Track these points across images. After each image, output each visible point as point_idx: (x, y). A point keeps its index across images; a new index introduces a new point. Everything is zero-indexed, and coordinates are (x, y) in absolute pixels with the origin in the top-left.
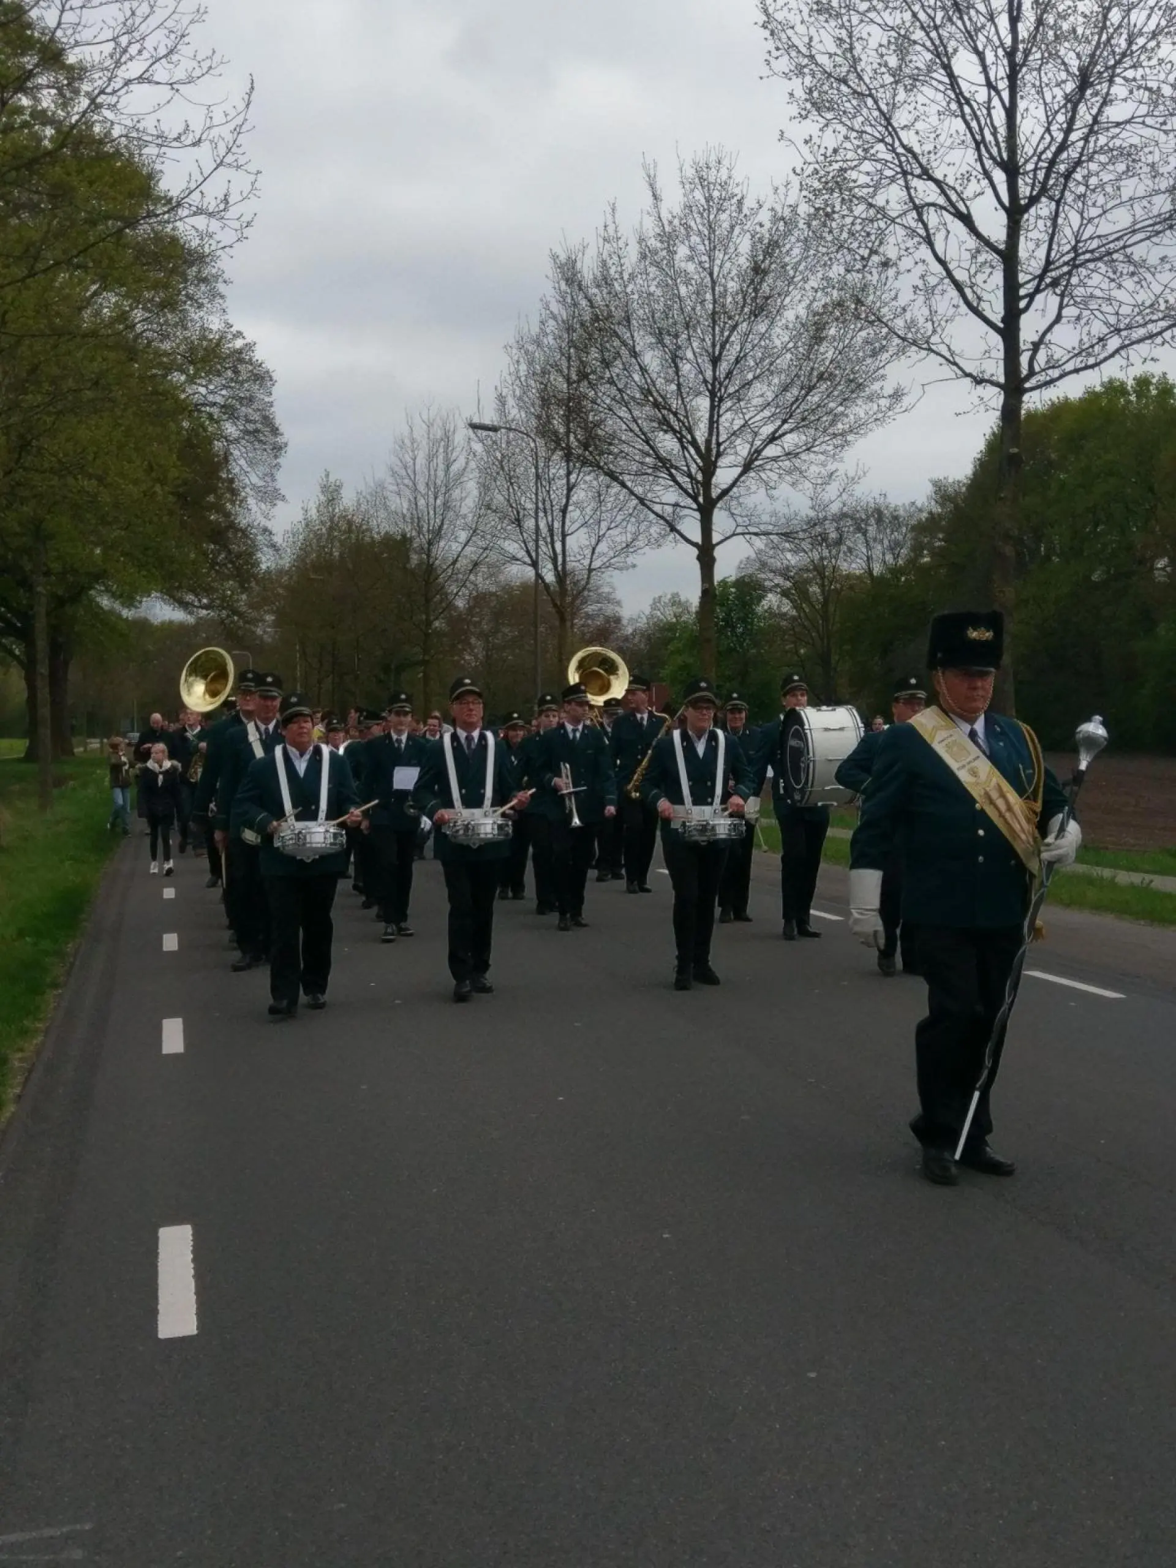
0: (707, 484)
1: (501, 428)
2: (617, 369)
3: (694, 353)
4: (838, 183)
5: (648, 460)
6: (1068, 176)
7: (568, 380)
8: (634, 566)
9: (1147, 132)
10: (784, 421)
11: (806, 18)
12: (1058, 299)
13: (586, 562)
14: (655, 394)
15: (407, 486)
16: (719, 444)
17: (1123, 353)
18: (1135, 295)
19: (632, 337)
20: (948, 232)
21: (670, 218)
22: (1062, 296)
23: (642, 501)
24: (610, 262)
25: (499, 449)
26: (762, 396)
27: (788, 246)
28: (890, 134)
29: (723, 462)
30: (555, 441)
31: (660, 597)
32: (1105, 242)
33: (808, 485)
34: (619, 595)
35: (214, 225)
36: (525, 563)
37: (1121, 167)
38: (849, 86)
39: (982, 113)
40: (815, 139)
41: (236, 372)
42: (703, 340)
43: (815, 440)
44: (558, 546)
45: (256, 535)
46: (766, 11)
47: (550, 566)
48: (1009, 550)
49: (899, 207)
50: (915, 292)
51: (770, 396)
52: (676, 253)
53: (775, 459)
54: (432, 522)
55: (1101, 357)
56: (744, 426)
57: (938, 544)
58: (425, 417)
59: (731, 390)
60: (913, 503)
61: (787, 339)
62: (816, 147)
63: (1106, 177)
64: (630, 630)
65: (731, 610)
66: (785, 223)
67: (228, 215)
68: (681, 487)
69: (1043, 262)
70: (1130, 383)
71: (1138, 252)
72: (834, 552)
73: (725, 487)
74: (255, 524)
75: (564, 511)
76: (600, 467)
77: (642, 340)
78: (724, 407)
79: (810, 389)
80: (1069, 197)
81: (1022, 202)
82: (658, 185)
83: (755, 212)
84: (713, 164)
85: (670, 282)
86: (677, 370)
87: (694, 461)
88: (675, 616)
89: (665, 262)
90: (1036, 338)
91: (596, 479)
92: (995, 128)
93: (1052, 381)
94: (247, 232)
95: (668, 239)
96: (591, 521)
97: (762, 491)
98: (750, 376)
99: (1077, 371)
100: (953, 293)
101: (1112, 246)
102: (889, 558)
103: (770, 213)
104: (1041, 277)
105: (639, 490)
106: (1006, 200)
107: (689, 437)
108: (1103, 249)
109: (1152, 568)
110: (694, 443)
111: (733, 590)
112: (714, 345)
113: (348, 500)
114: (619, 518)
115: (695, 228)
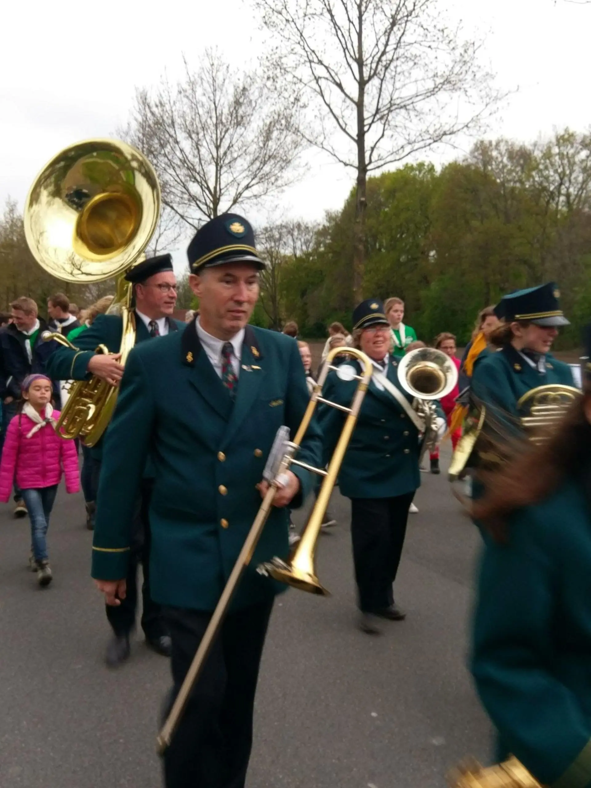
0: (215, 209)
2: (168, 149)
3: (207, 143)
4: (278, 65)
5: (185, 196)
6: (386, 68)
8: (178, 249)
10: (253, 179)
12: (382, 126)
14: (188, 163)
16: (220, 190)
17: (413, 153)
19: (175, 133)
21: (193, 74)
22: (385, 124)
23: (182, 217)
24: (163, 95)
27: (252, 91)
28: (302, 40)
29: (223, 198)
32: (403, 100)
37: (411, 64)
38: (282, 16)
39: (346, 34)
42: (211, 137)
43: (268, 189)
48: (361, 247)
50: (315, 118)
51: (246, 166)
52: (196, 92)
53: (249, 198)
55: (402, 156)
56: (233, 181)
57: (328, 241)
59: (226, 162)
61: (253, 137)
66: (251, 79)
68: (202, 210)
69: (375, 108)
70: (416, 166)
72: (277, 244)
77: (181, 136)
78: (222, 171)
79: (265, 163)
81: (366, 79)
83: (235, 73)
84: (214, 48)
85: (194, 106)
86: (199, 151)
87: (209, 197)
89: (191, 96)
90: (372, 145)
92: (352, 42)
93: (381, 166)
95: (192, 84)
99: (391, 162)
100: (333, 120)
101: (407, 102)
102: (304, 248)
104: (375, 115)
105: (180, 211)
106: (358, 78)
107: (206, 185)
108: (402, 104)
109: (428, 256)
110: (208, 188)
112: (217, 139)
115: (206, 79)
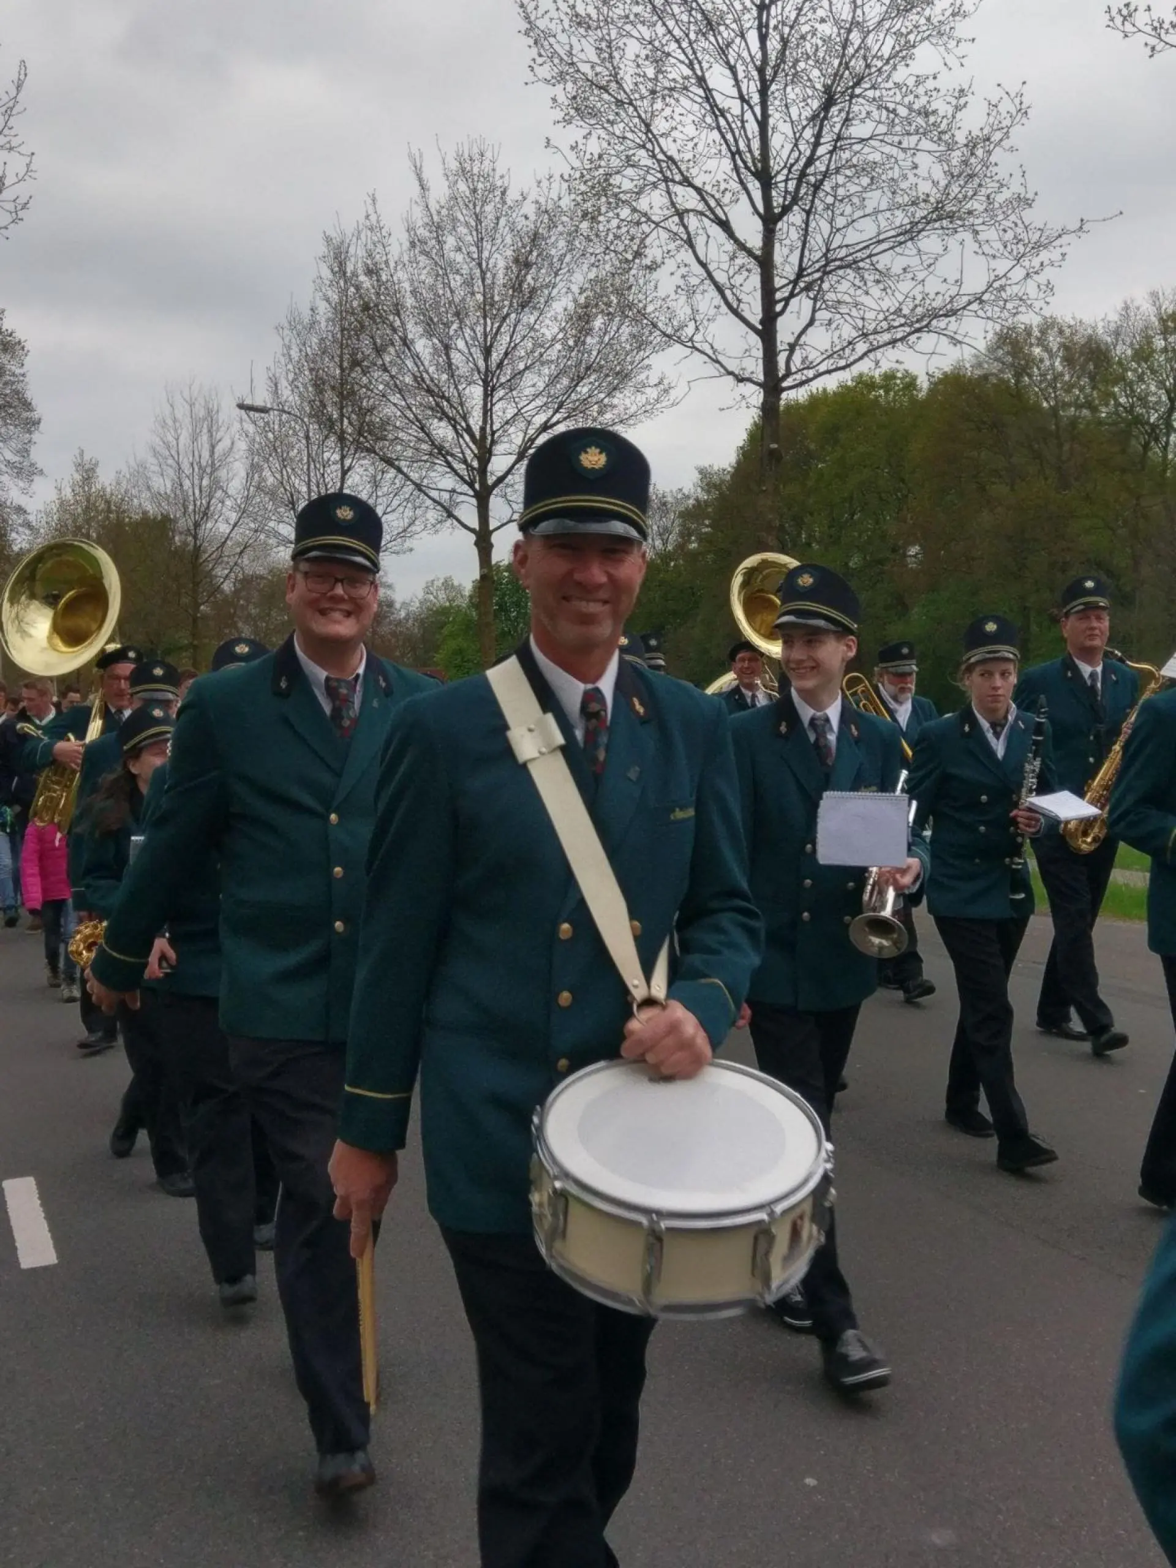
0: (483, 471)
1: (272, 409)
2: (390, 356)
3: (466, 343)
4: (603, 188)
5: (424, 446)
6: (817, 187)
7: (340, 365)
8: (411, 550)
9: (887, 149)
10: (556, 411)
11: (567, 27)
12: (811, 302)
14: (428, 381)
15: (171, 466)
16: (493, 432)
17: (871, 355)
18: (880, 302)
19: (403, 325)
20: (709, 237)
21: (438, 208)
22: (815, 299)
23: (418, 487)
24: (373, 252)
25: (273, 431)
26: (534, 386)
27: (553, 239)
28: (650, 140)
29: (498, 449)
30: (329, 425)
31: (433, 581)
32: (852, 251)
37: (865, 181)
38: (610, 94)
39: (736, 125)
40: (580, 146)
42: (475, 331)
45: (9, 514)
46: (527, 18)
48: (771, 540)
49: (662, 212)
50: (675, 291)
51: (541, 385)
52: (445, 243)
54: (198, 503)
55: (852, 359)
56: (516, 415)
57: (705, 530)
58: (187, 396)
59: (503, 380)
60: (681, 490)
61: (556, 330)
62: (582, 153)
63: (852, 189)
64: (403, 614)
65: (504, 595)
66: (550, 216)
68: (457, 474)
69: (796, 269)
70: (879, 378)
71: (883, 261)
73: (500, 474)
74: (9, 502)
76: (375, 453)
77: (414, 330)
78: (496, 396)
79: (580, 379)
80: (819, 206)
81: (776, 211)
82: (425, 176)
83: (519, 203)
84: (476, 157)
85: (440, 271)
86: (449, 360)
87: (468, 445)
88: (448, 600)
89: (434, 251)
90: (792, 340)
91: (372, 464)
92: (749, 140)
93: (808, 381)
94: (21, 214)
95: (437, 229)
98: (521, 366)
99: (829, 372)
100: (712, 292)
101: (859, 255)
102: (658, 543)
103: (534, 206)
104: (795, 282)
105: (414, 476)
106: (761, 210)
107: (463, 424)
108: (850, 258)
109: (905, 556)
110: (469, 430)
111: (506, 574)
112: (485, 335)
113: (105, 479)
114: (395, 503)
115: (462, 219)
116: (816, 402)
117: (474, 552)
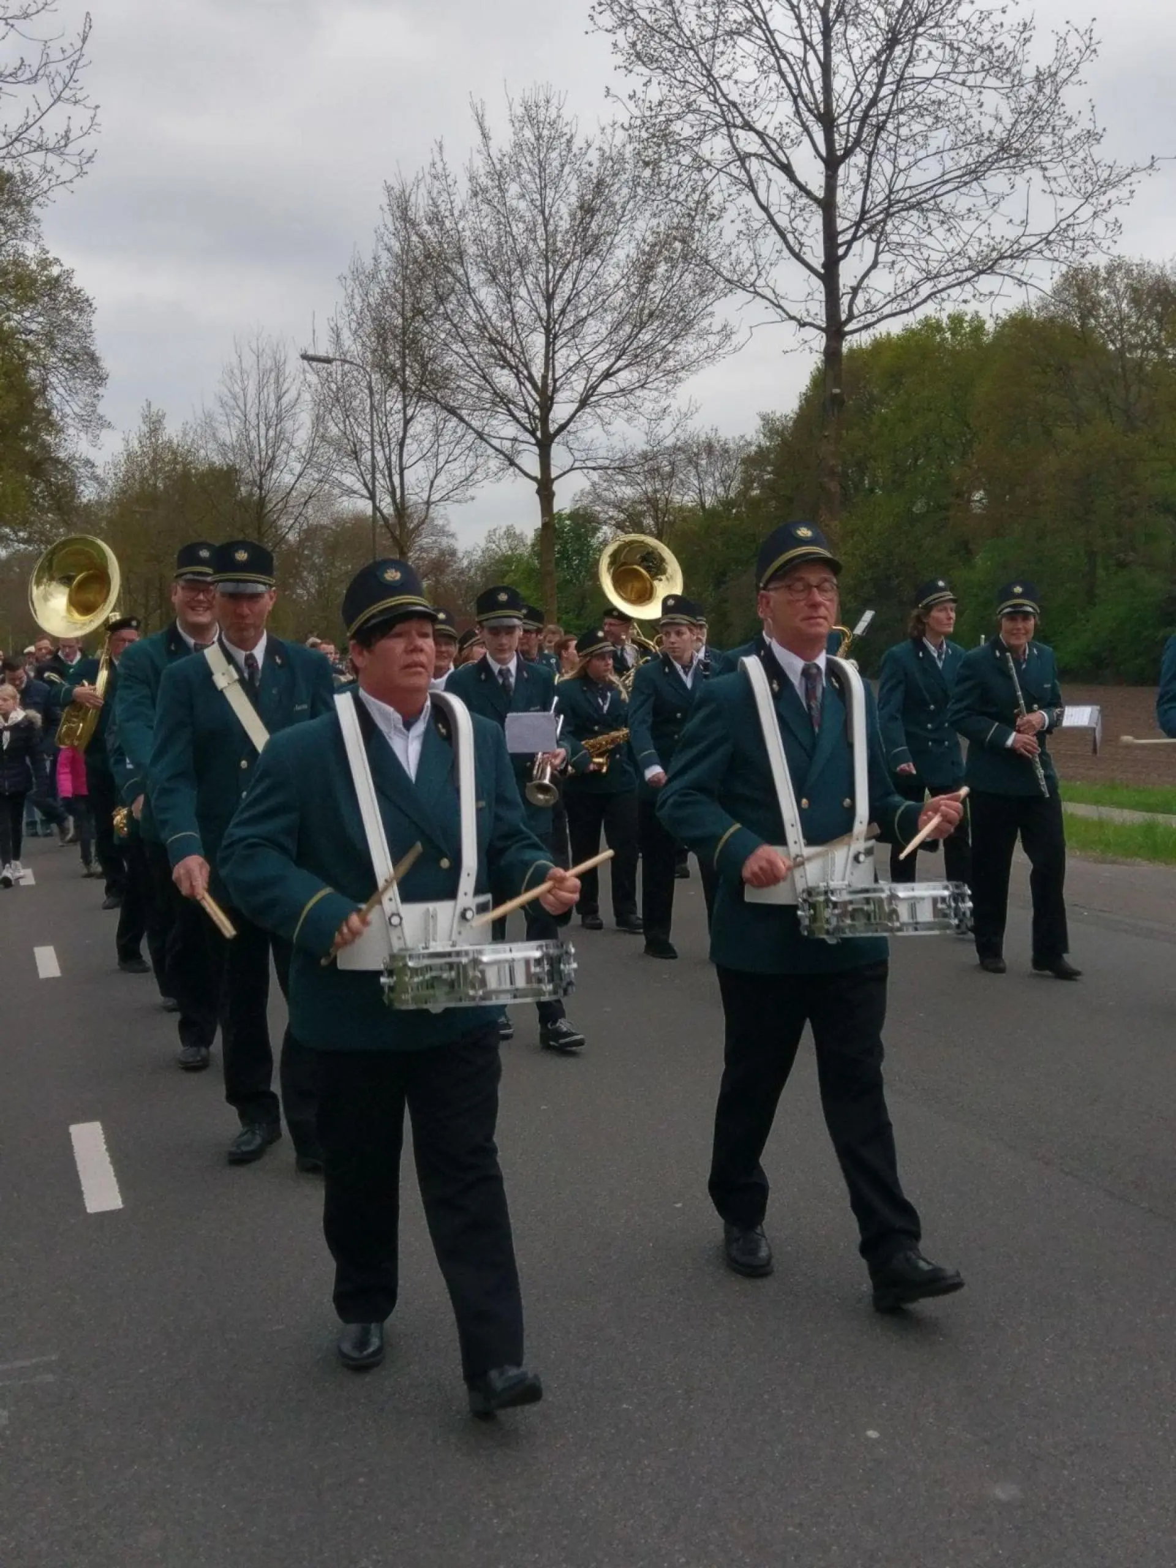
0: (544, 419)
1: (335, 359)
2: (451, 304)
3: (529, 290)
4: (664, 136)
5: (486, 395)
6: (880, 128)
7: (402, 314)
8: (473, 499)
9: (952, 88)
10: (619, 358)
12: (874, 244)
13: (425, 496)
14: (491, 329)
15: (238, 417)
16: (555, 380)
17: (936, 297)
18: (944, 243)
19: (466, 273)
20: (769, 180)
21: (500, 156)
22: (878, 242)
23: (480, 435)
24: (440, 200)
25: (335, 382)
26: (596, 332)
27: (616, 186)
28: (711, 84)
29: (560, 397)
30: (392, 374)
31: (495, 530)
32: (915, 192)
33: (642, 420)
34: (452, 528)
35: (53, 160)
36: (362, 496)
37: (929, 120)
38: (670, 39)
39: (798, 66)
40: (639, 94)
41: (53, 299)
42: (537, 278)
43: (648, 377)
44: (396, 479)
45: (77, 467)
47: (388, 500)
48: (833, 486)
49: (723, 157)
50: (738, 237)
51: (603, 332)
52: (507, 191)
53: (610, 395)
54: (264, 453)
55: (914, 302)
56: (578, 362)
57: (767, 477)
58: (254, 347)
59: (566, 326)
60: (742, 437)
61: (619, 277)
62: (641, 101)
63: (917, 128)
64: (465, 563)
65: (566, 543)
66: (613, 163)
67: (67, 150)
68: (518, 421)
69: (859, 210)
70: (945, 321)
71: (947, 201)
72: (667, 484)
73: (563, 422)
74: (77, 456)
75: (402, 444)
76: (437, 401)
77: (476, 278)
78: (559, 343)
79: (642, 326)
80: (882, 147)
81: (838, 153)
82: (487, 124)
83: (583, 152)
84: (542, 103)
85: (502, 219)
86: (511, 307)
87: (532, 396)
88: (510, 548)
89: (497, 199)
90: (854, 283)
91: (434, 413)
92: (811, 82)
93: (872, 325)
94: (86, 168)
95: (499, 176)
96: (429, 454)
97: (598, 426)
98: (584, 313)
99: (893, 315)
100: (774, 236)
101: (923, 196)
102: (720, 490)
103: (598, 153)
104: (858, 225)
105: (476, 424)
106: (823, 152)
107: (525, 372)
108: (914, 199)
109: (969, 501)
110: (530, 378)
111: (568, 522)
112: (548, 283)
113: (172, 431)
114: (457, 451)
115: (525, 166)
116: (878, 346)
117: (535, 501)
